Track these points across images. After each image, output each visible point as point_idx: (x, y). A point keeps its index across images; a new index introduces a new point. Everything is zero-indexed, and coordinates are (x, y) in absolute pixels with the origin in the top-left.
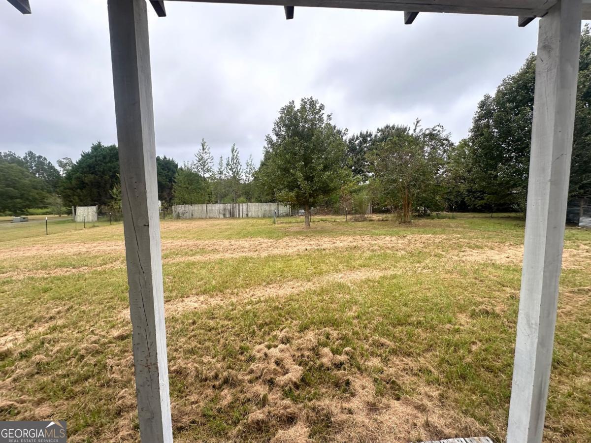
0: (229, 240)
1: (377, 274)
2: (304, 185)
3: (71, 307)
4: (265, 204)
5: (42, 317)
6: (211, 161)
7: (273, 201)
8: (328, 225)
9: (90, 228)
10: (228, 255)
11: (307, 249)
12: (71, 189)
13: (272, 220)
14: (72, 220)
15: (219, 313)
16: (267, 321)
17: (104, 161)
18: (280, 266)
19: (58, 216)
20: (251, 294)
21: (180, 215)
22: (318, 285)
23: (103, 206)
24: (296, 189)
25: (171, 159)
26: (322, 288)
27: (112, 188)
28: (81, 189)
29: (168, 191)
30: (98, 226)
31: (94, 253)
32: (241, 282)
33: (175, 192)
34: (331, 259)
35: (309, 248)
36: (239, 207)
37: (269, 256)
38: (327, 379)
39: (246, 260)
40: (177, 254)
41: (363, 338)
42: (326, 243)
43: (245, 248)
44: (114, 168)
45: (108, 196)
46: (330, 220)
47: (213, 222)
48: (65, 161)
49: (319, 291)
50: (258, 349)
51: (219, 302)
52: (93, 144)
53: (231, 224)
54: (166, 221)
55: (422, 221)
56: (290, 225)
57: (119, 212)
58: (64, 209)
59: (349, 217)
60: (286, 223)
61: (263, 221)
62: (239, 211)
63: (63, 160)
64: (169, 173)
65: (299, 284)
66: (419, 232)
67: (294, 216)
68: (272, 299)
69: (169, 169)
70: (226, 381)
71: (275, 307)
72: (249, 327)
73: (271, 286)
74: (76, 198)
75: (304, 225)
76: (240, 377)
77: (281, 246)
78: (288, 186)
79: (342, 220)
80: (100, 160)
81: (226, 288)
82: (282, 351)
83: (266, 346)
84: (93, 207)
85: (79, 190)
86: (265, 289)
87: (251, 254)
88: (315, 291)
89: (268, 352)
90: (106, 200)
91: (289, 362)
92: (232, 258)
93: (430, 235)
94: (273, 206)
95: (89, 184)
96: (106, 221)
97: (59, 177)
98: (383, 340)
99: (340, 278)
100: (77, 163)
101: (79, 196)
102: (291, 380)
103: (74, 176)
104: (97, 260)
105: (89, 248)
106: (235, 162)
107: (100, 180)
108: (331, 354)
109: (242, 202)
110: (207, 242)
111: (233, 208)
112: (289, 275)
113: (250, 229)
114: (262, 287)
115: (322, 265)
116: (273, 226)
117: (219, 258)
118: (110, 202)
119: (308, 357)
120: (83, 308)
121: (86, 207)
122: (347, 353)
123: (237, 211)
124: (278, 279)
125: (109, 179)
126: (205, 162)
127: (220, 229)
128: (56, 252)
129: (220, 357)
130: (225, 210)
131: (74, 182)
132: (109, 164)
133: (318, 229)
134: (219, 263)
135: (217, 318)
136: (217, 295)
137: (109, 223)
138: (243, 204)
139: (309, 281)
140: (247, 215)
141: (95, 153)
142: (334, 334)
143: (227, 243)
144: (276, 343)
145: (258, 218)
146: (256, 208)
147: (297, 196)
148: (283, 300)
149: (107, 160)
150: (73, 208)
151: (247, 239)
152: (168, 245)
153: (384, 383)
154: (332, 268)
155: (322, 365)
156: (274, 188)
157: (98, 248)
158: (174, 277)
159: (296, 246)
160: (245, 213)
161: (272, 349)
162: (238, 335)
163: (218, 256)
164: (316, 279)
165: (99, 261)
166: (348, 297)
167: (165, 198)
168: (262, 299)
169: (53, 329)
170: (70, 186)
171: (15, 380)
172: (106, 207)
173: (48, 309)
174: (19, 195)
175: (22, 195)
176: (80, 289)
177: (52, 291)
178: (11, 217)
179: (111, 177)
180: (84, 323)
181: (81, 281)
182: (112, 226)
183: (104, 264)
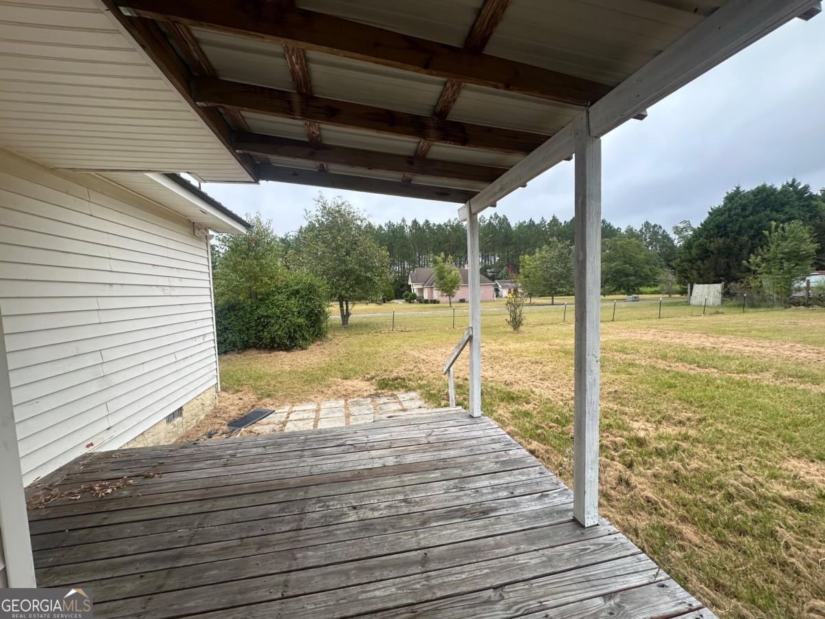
3: (704, 419)
5: (670, 417)
9: (711, 314)
12: (690, 261)
14: (687, 302)
17: (744, 214)
19: (667, 296)
23: (732, 284)
28: (703, 260)
30: (723, 313)
31: (723, 352)
44: (760, 222)
45: (741, 268)
48: (682, 226)
52: (727, 193)
57: (758, 292)
58: (677, 287)
63: (679, 225)
74: (694, 272)
80: (736, 214)
84: (716, 285)
85: (699, 262)
90: (738, 274)
95: (715, 251)
96: (734, 306)
97: (673, 247)
100: (702, 225)
101: (698, 270)
103: (695, 244)
104: (731, 363)
105: (715, 343)
107: (732, 244)
118: (744, 278)
120: (720, 427)
121: (707, 285)
125: (747, 241)
128: (673, 340)
131: (694, 251)
132: (751, 218)
137: (741, 310)
141: (729, 205)
149: (748, 212)
150: (689, 286)
157: (729, 345)
165: (734, 365)
169: (686, 438)
170: (689, 257)
171: (655, 476)
172: (738, 285)
173: (675, 409)
174: (633, 272)
175: (636, 272)
176: (713, 398)
177: (677, 388)
178: (625, 296)
179: (752, 238)
180: (724, 448)
181: (712, 388)
182: (745, 315)
183: (744, 372)
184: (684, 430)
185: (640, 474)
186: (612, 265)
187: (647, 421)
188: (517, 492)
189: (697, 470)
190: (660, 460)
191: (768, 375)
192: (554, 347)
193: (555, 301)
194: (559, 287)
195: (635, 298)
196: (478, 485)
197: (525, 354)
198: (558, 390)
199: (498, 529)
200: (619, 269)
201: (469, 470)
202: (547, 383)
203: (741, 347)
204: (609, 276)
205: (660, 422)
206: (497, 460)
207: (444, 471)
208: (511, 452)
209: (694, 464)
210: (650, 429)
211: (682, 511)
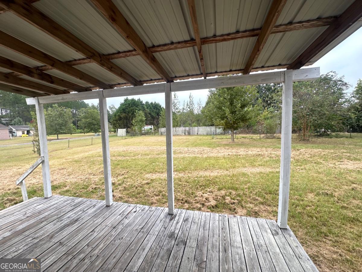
0: (187, 148)
1: (268, 170)
2: (229, 116)
3: (128, 171)
4: (208, 127)
5: (120, 174)
6: (179, 104)
7: (212, 125)
8: (247, 140)
9: (124, 139)
10: (186, 155)
11: (229, 155)
12: (116, 120)
13: (212, 136)
14: (116, 135)
15: (183, 180)
16: (204, 184)
18: (213, 162)
20: (197, 174)
21: (163, 133)
22: (232, 173)
23: (128, 129)
24: (226, 119)
25: (158, 103)
26: (233, 175)
27: (132, 120)
28: (120, 120)
29: (156, 120)
30: (127, 139)
31: (129, 151)
32: (193, 168)
33: (160, 121)
34: (243, 161)
35: (230, 154)
36: (193, 129)
37: (208, 157)
38: (226, 208)
39: (195, 158)
40: (163, 153)
41: (248, 196)
42: (242, 151)
43: (196, 152)
44: (133, 110)
45: (130, 124)
46: (248, 137)
47: (179, 137)
48: (112, 106)
49: (231, 175)
50: (199, 193)
51: (183, 175)
53: (188, 139)
54: (156, 136)
55: (320, 139)
56: (222, 140)
57: (135, 131)
58: (113, 130)
59: (262, 136)
60: (220, 139)
61: (207, 137)
62: (193, 131)
64: (157, 111)
65: (222, 171)
66: (313, 147)
67: (226, 135)
68: (207, 177)
69: (157, 108)
70: (186, 201)
71: (208, 180)
72: (196, 186)
73: (207, 171)
75: (230, 140)
76: (191, 201)
77: (215, 152)
78: (221, 118)
79: (257, 138)
80: (127, 106)
81: (186, 170)
82: (209, 195)
83: (202, 193)
84: (124, 129)
85: (119, 121)
86: (204, 172)
87: (198, 155)
88: (229, 175)
89: (203, 195)
90: (130, 126)
91: (211, 199)
92: (189, 157)
93: (320, 150)
94: (213, 128)
95: (123, 118)
96: (129, 136)
97: (109, 114)
98: (257, 198)
99: (245, 171)
100: (118, 108)
101: (119, 124)
102: (211, 204)
103: (117, 115)
105: (127, 149)
106: (191, 103)
107: (127, 116)
108: (230, 199)
109: (195, 126)
110: (177, 148)
111: (190, 130)
112: (217, 167)
113: (198, 141)
114: (203, 171)
115: (236, 163)
116: (212, 141)
117: (183, 156)
119: (219, 199)
120: (132, 172)
121: (122, 129)
122: (237, 200)
123: (192, 131)
124: (211, 168)
126: (176, 104)
127: (182, 141)
128: (115, 150)
129: (184, 194)
130: (185, 130)
131: (117, 117)
132: (131, 108)
133: (239, 143)
134: (183, 159)
135: (182, 181)
136: (182, 173)
137: (131, 137)
138: (195, 127)
139: (227, 170)
140: (197, 133)
141: (125, 103)
142: (234, 192)
143: (186, 149)
144: (207, 192)
145: (204, 135)
146: (203, 130)
147: (226, 123)
148: (212, 178)
149: (130, 106)
150: (117, 130)
151: (197, 147)
152: (159, 149)
153: (252, 212)
154: (242, 165)
155: (225, 202)
156: (213, 118)
157: (130, 149)
158: (163, 164)
159: (224, 152)
160: (196, 132)
161: (205, 194)
162: (191, 188)
163: (182, 155)
164: (231, 170)
165: (132, 154)
166: (247, 179)
167: (155, 124)
168: (202, 176)
169: (125, 178)
170: (116, 119)
171: (120, 191)
172: (130, 129)
173: (121, 171)
174: (96, 123)
175: (98, 123)
176: (129, 165)
177: (120, 165)
178: (94, 134)
179: (132, 114)
180: (134, 177)
181: (128, 162)
182: (133, 139)
183: (135, 156)
184: (124, 176)
185: (116, 192)
186: (87, 120)
187: (114, 177)
188: (85, 210)
189: (129, 185)
190: (120, 186)
191: (139, 156)
192: (69, 160)
193: (59, 137)
194: (61, 130)
195: (98, 134)
196: (68, 216)
197: (53, 166)
198: (78, 177)
199: (84, 221)
200: (91, 122)
201: (61, 214)
202: (72, 176)
203: (133, 149)
204: (86, 125)
205: (117, 176)
206: (71, 206)
207: (48, 220)
208: (75, 201)
209: (128, 184)
210: (115, 179)
211: (128, 196)
